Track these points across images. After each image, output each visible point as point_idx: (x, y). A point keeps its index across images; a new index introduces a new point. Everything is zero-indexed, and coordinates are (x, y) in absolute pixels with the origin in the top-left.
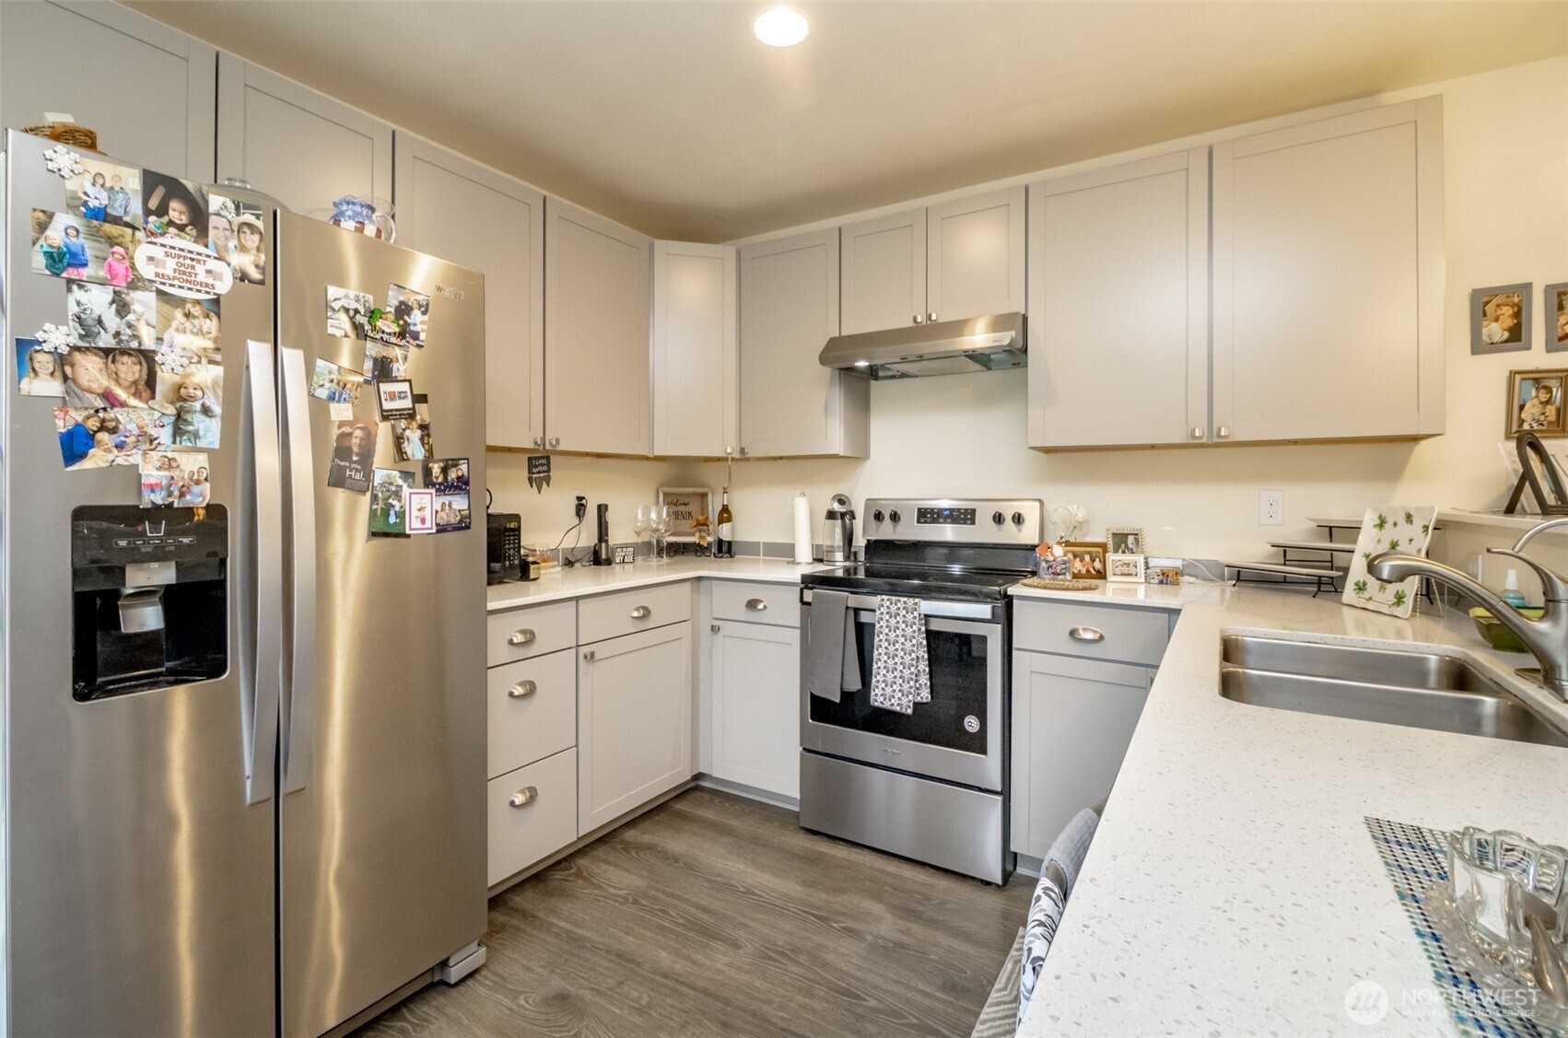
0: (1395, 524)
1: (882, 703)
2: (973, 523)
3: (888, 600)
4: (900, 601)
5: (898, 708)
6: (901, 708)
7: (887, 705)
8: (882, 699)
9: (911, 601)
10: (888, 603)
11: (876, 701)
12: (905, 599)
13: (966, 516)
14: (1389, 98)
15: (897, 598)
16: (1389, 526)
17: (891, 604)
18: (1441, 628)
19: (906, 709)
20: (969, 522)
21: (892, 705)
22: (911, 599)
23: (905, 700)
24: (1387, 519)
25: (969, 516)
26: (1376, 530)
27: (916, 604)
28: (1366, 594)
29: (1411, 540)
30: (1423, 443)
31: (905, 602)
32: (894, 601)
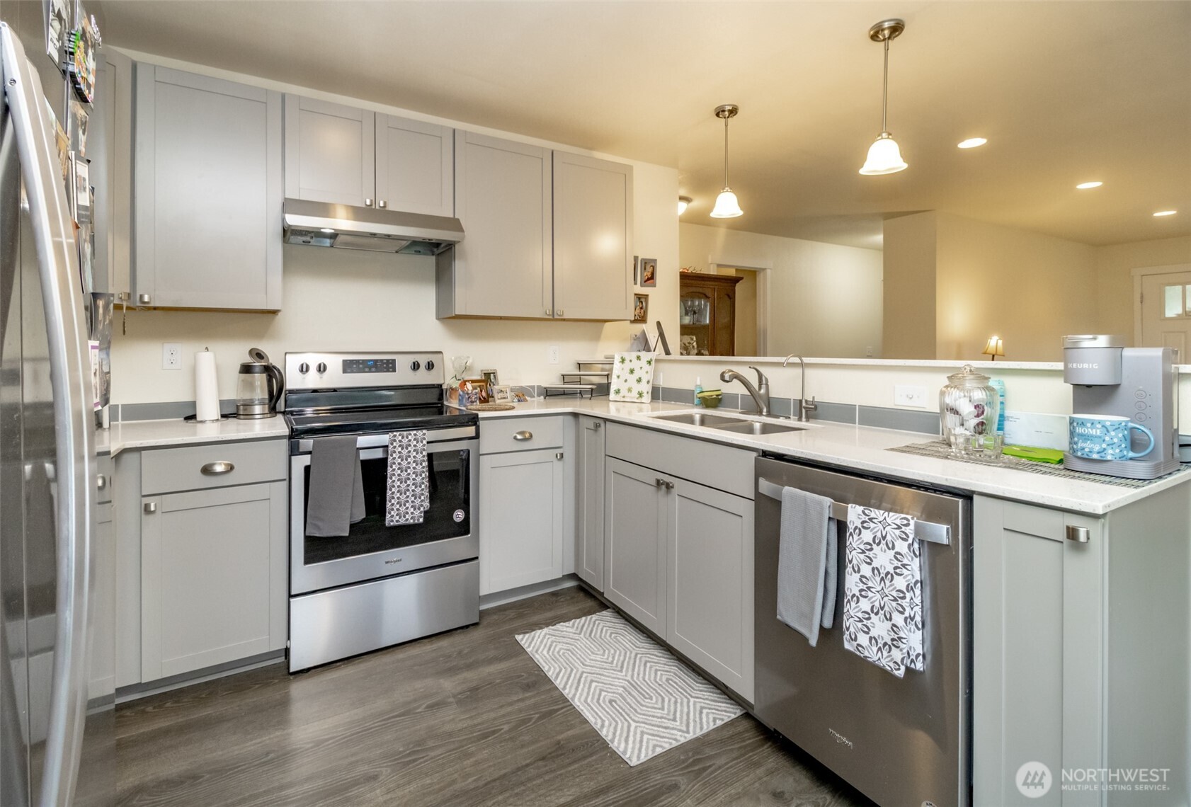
0: (631, 361)
1: (397, 521)
2: (394, 371)
3: (400, 435)
4: (410, 434)
5: (412, 521)
6: (414, 520)
7: (402, 521)
8: (397, 518)
9: (420, 433)
10: (400, 438)
11: (392, 521)
12: (415, 432)
13: (387, 365)
14: (599, 155)
15: (408, 432)
16: (627, 362)
17: (403, 438)
18: (661, 404)
19: (418, 520)
20: (391, 370)
21: (407, 520)
22: (420, 431)
23: (417, 513)
24: (626, 358)
25: (391, 365)
26: (621, 364)
27: (424, 434)
28: (621, 394)
29: (641, 368)
30: (607, 323)
31: (415, 435)
32: (405, 435)
